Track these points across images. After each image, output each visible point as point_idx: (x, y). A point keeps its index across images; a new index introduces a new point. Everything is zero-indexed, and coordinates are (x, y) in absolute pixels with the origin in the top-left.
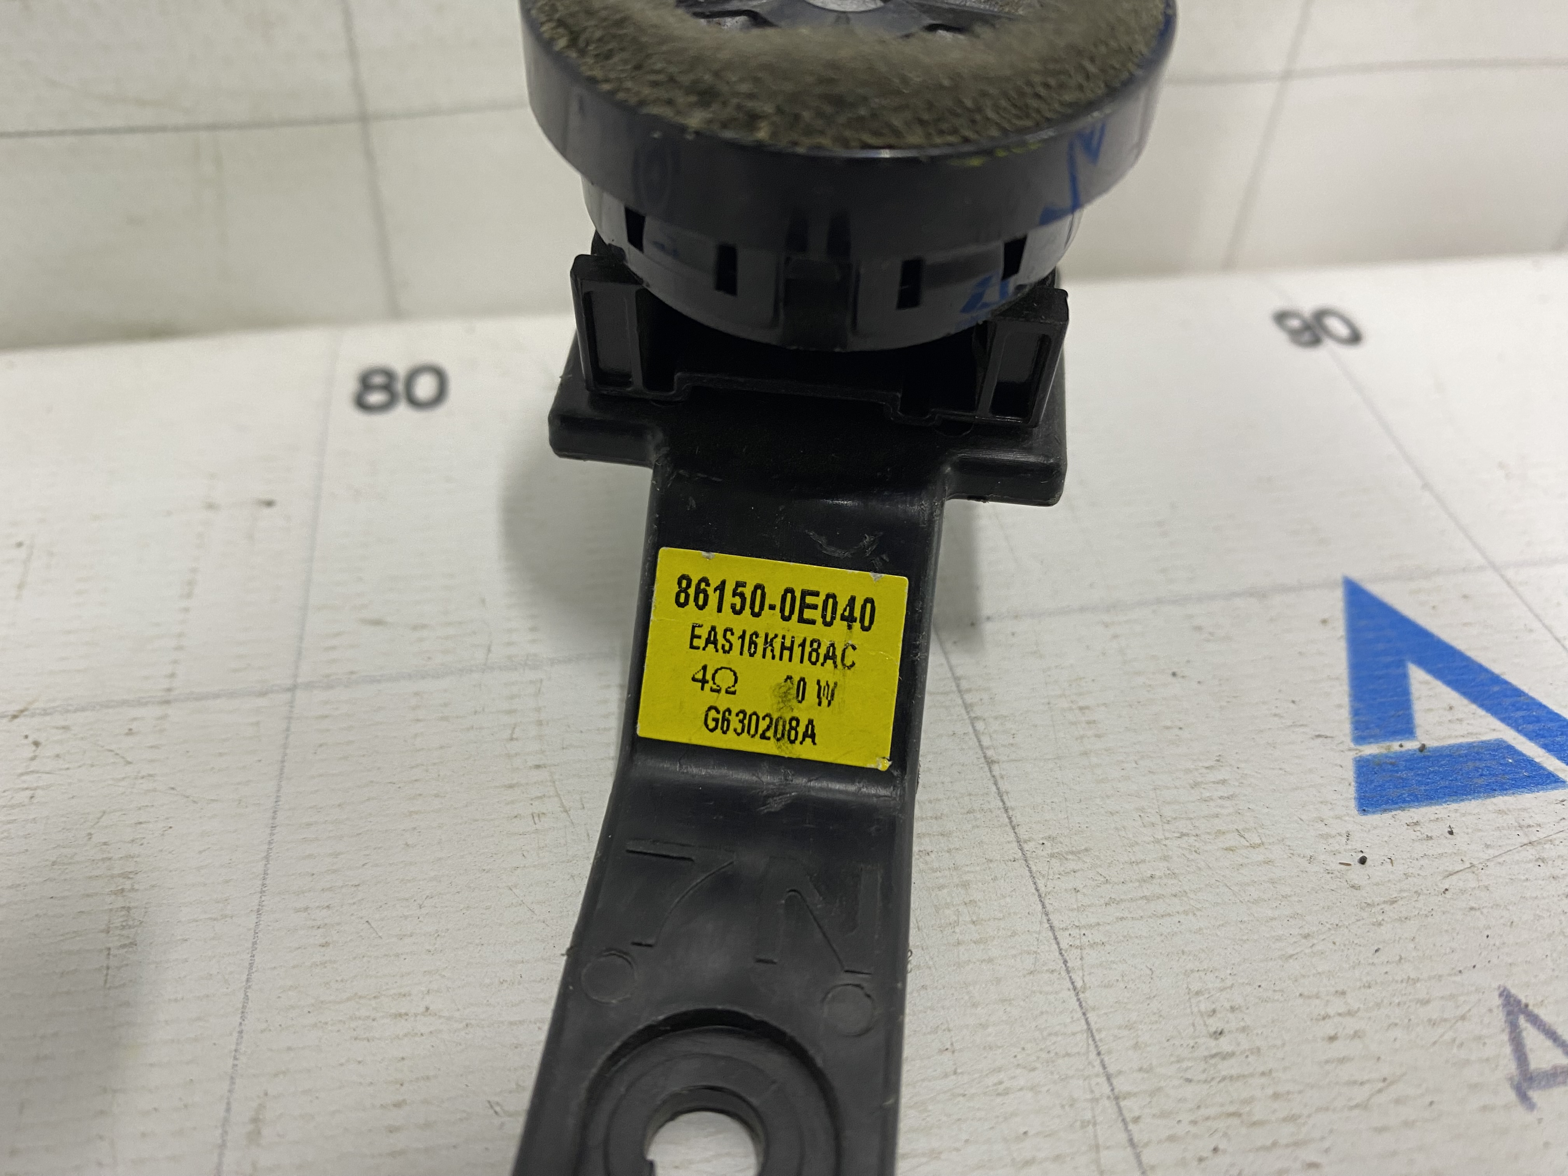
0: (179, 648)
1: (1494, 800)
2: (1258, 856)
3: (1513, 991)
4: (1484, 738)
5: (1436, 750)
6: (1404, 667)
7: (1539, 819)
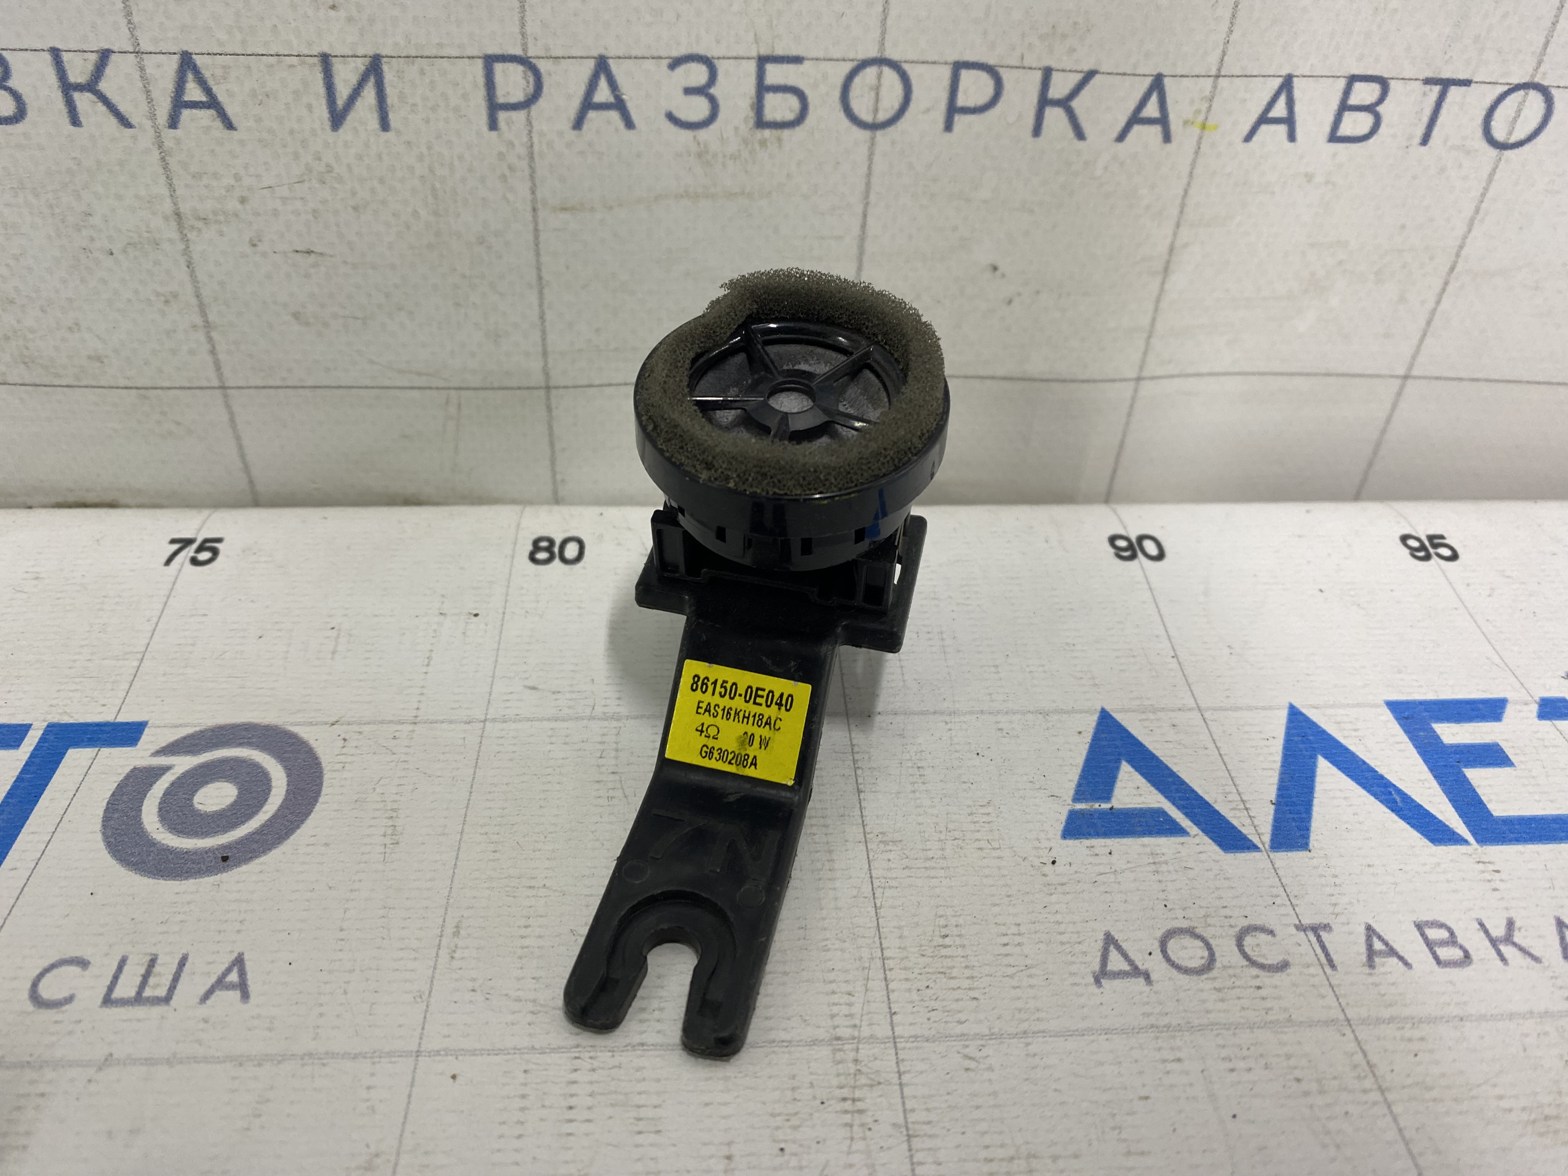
0: (422, 694)
1: (1143, 839)
2: (995, 853)
3: (1113, 933)
4: (1151, 806)
5: (1120, 810)
6: (1120, 763)
7: (1164, 851)
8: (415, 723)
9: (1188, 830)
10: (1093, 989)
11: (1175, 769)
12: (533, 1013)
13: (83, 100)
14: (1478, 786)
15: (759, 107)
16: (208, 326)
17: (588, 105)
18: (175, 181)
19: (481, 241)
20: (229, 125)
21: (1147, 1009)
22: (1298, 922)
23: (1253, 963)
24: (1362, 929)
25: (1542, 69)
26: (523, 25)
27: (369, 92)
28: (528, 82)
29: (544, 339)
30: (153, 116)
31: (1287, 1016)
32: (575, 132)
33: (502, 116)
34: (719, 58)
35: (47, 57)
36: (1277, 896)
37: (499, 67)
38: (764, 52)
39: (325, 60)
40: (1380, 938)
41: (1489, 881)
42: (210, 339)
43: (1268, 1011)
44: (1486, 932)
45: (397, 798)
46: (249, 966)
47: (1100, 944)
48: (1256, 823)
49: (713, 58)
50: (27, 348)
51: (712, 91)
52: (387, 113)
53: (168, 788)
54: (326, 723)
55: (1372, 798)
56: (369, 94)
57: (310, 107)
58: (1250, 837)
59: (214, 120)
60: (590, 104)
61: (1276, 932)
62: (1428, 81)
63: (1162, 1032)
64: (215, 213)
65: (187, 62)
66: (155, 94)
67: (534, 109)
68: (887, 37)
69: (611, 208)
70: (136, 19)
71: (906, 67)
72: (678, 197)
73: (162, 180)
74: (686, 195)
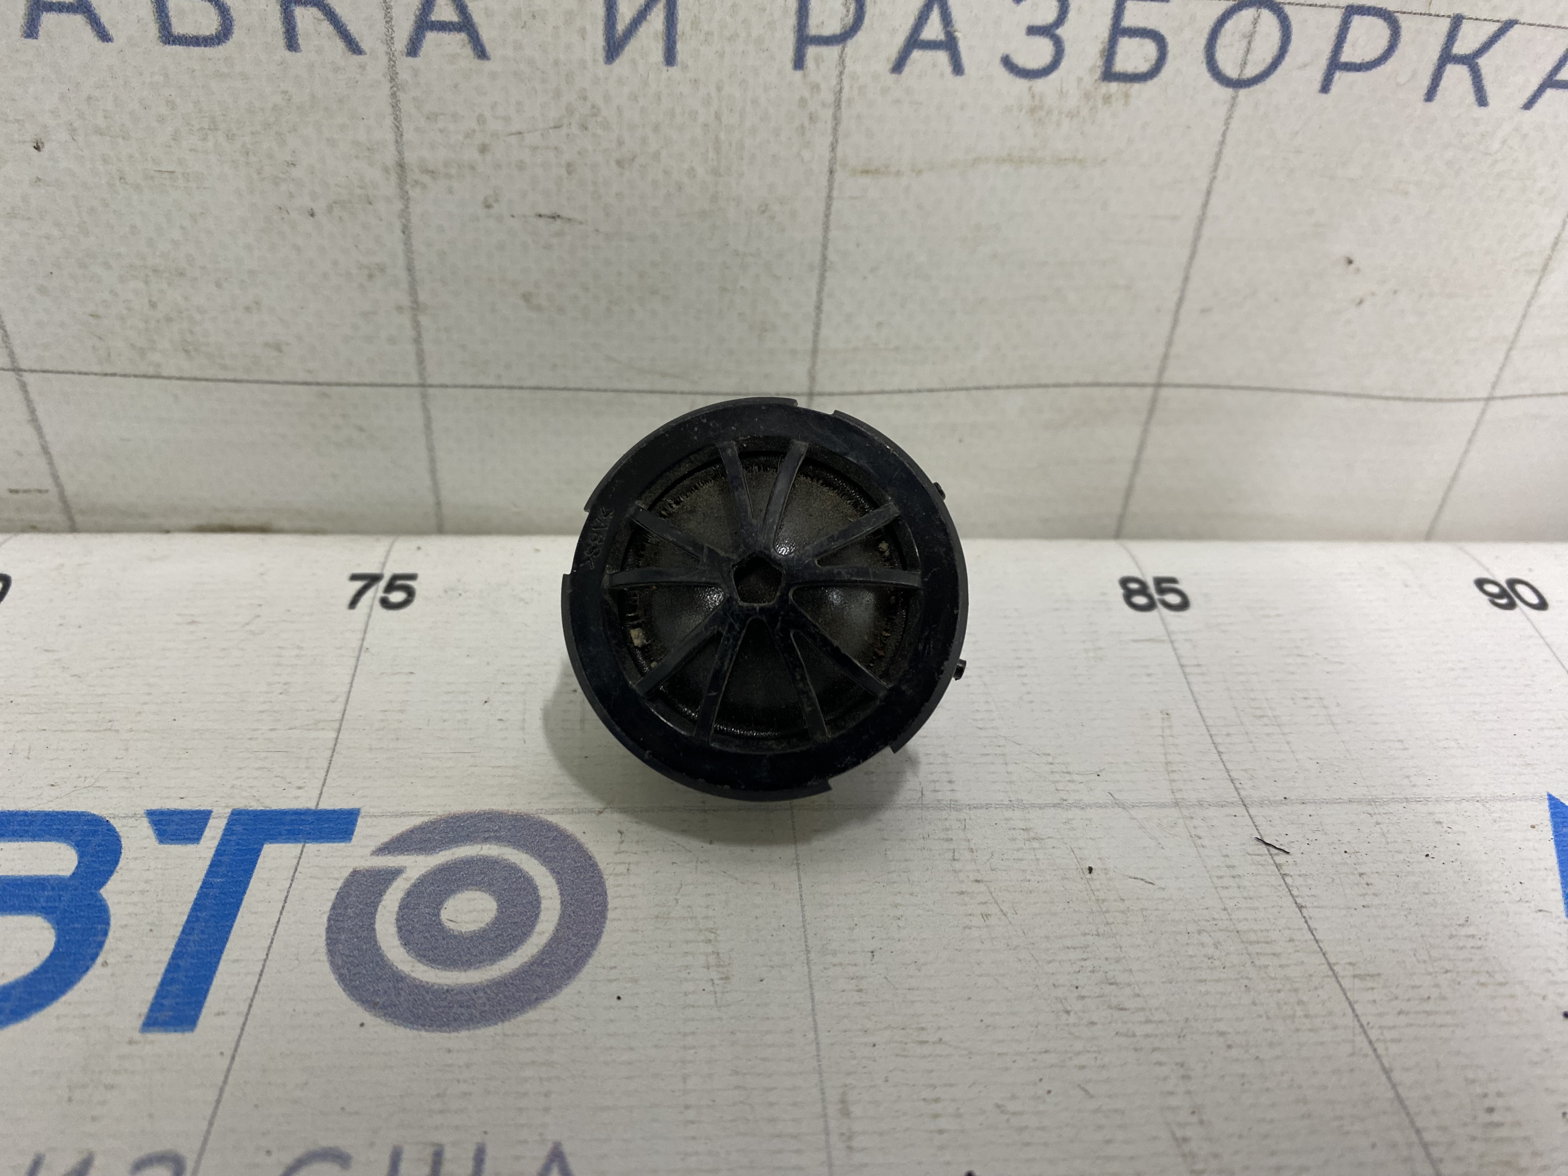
8: (705, 811)
13: (305, 16)
15: (1110, 53)
16: (416, 307)
17: (913, 42)
18: (404, 125)
19: (764, 209)
20: (481, 54)
27: (657, 15)
28: (848, 11)
29: (816, 334)
30: (389, 41)
32: (894, 76)
33: (812, 51)
42: (417, 325)
46: (572, 1164)
50: (191, 332)
51: (1059, 31)
52: (675, 42)
54: (593, 811)
56: (657, 18)
57: (583, 32)
59: (464, 46)
60: (916, 41)
64: (447, 165)
66: (396, 12)
67: (851, 44)
69: (920, 172)
71: (1290, 10)
72: (1000, 161)
73: (389, 121)
74: (1009, 159)
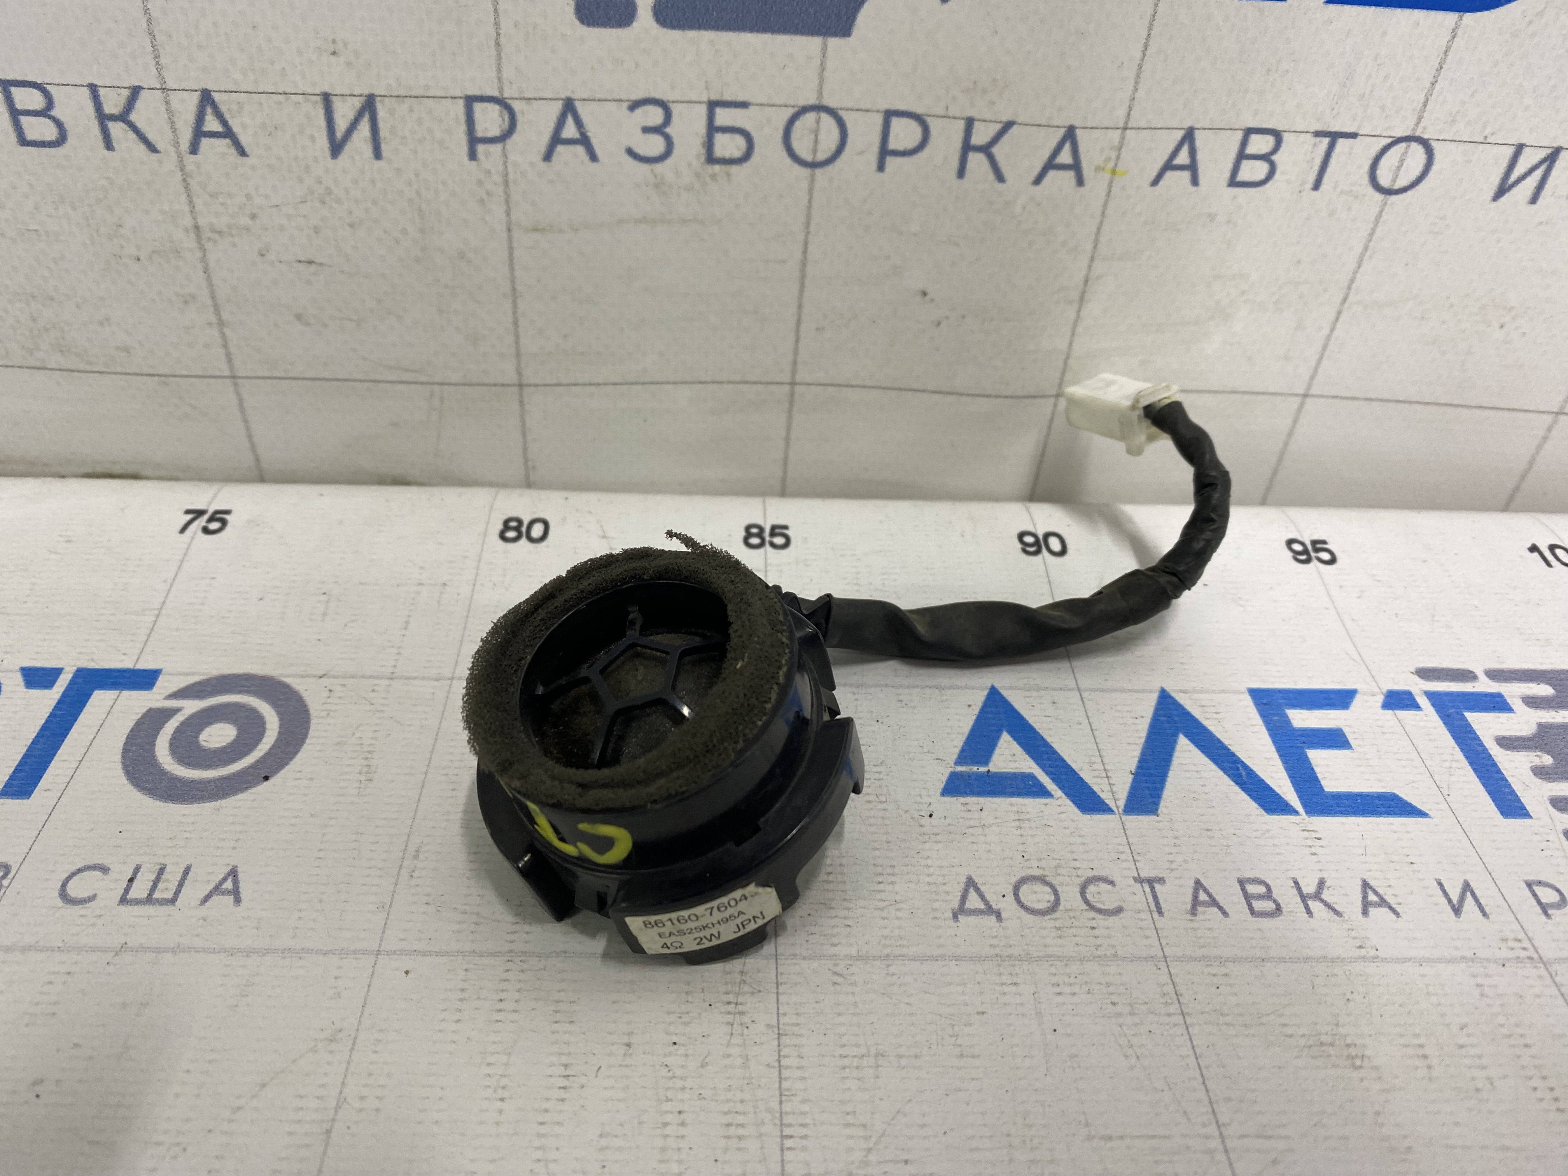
8: (392, 679)
9: (1053, 793)
10: (952, 923)
11: (1049, 740)
12: (476, 924)
13: (116, 129)
14: (1316, 766)
15: (709, 145)
16: (221, 323)
17: (556, 140)
18: (194, 199)
20: (242, 152)
21: (995, 942)
22: (1136, 875)
23: (1092, 907)
24: (1192, 883)
25: (1422, 125)
26: (499, 70)
27: (364, 126)
28: (503, 120)
29: (517, 342)
30: (176, 144)
31: (1113, 952)
32: (546, 164)
33: (481, 148)
34: (673, 102)
35: (86, 92)
36: (1122, 853)
37: (478, 107)
38: (714, 97)
39: (326, 99)
40: (1206, 891)
41: (1310, 847)
42: (223, 335)
43: (1097, 947)
44: (1299, 889)
45: (373, 742)
46: (241, 876)
47: (962, 886)
48: (1114, 789)
49: (668, 101)
50: (64, 339)
51: (668, 130)
52: (379, 144)
53: (178, 727)
54: (315, 676)
55: (1221, 773)
56: (364, 127)
57: (313, 138)
58: (1107, 801)
59: (229, 148)
60: (558, 139)
61: (1116, 883)
62: (1318, 134)
63: (1005, 961)
64: (229, 227)
65: (206, 98)
66: (179, 125)
67: (510, 142)
68: (824, 87)
69: (577, 230)
70: (163, 61)
71: (841, 113)
72: (638, 222)
73: (183, 198)
74: (644, 220)
